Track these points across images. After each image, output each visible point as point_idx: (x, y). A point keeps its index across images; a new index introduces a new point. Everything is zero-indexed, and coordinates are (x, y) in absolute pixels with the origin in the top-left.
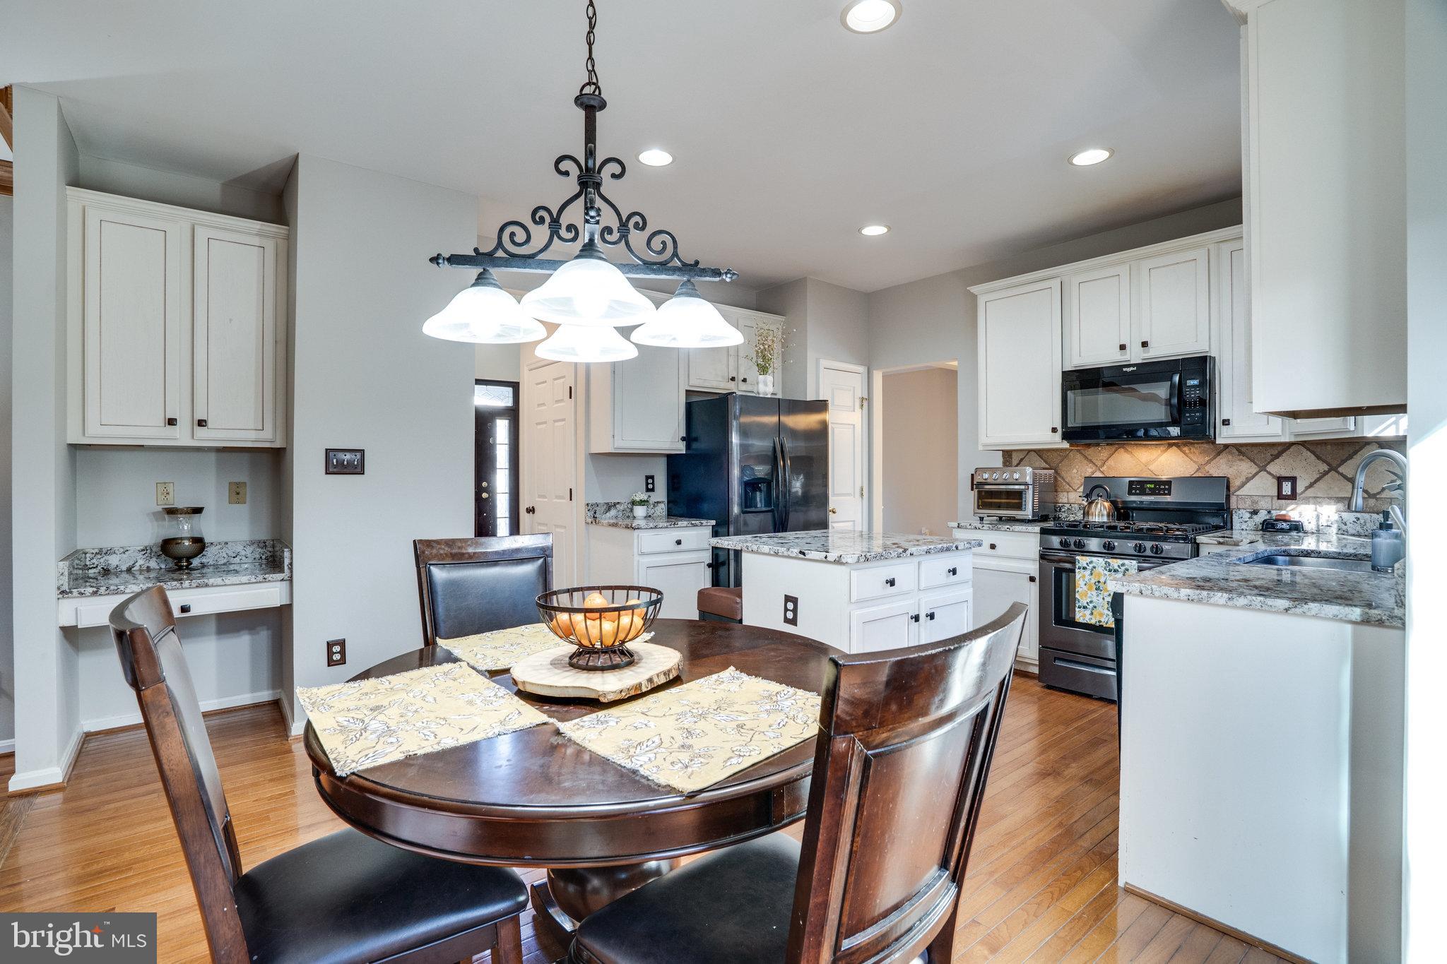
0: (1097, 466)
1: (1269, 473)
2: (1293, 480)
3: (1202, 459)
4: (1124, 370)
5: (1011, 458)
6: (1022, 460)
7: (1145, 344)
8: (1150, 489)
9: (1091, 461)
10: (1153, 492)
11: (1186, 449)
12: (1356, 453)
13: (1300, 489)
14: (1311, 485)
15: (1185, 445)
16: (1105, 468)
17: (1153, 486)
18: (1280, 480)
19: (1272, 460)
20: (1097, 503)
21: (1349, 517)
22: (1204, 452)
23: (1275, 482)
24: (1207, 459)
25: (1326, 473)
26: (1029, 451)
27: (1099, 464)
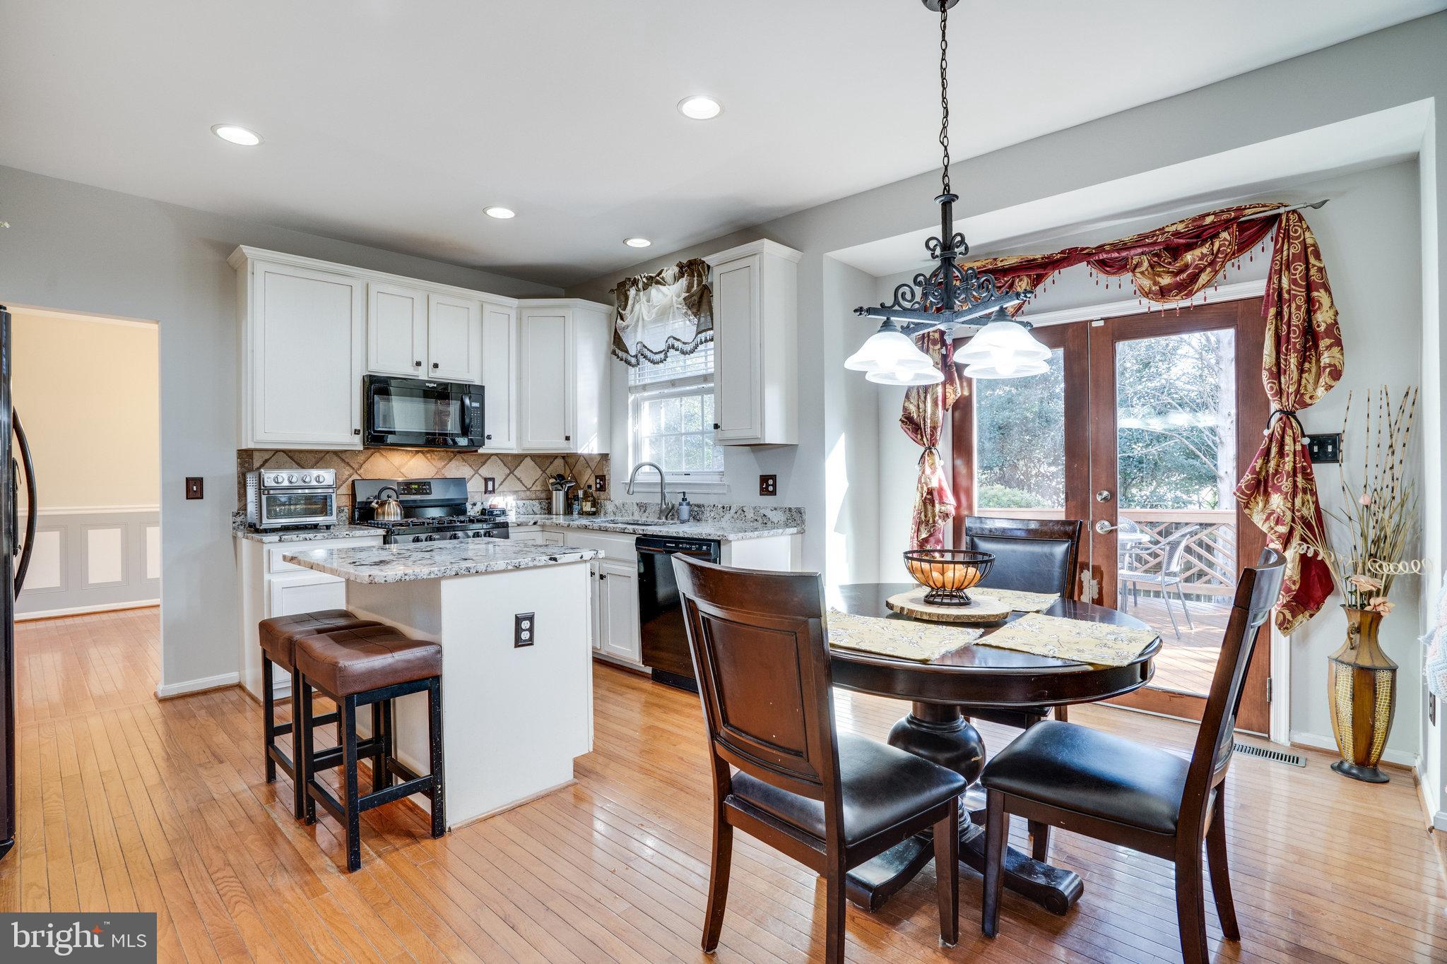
0: (353, 469)
1: (480, 475)
2: (493, 480)
3: (440, 464)
4: (427, 384)
5: (252, 459)
6: (266, 461)
7: (436, 366)
8: (415, 489)
9: (348, 464)
10: (418, 492)
11: (428, 455)
12: (521, 462)
13: (496, 486)
14: (501, 484)
15: (428, 452)
16: (361, 471)
17: (416, 487)
18: (486, 480)
19: (482, 466)
20: (389, 503)
21: (521, 503)
22: (441, 458)
23: (483, 481)
24: (443, 464)
25: (509, 475)
26: (277, 451)
27: (356, 466)
